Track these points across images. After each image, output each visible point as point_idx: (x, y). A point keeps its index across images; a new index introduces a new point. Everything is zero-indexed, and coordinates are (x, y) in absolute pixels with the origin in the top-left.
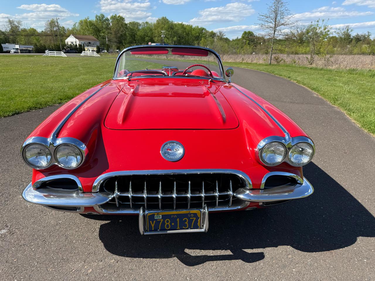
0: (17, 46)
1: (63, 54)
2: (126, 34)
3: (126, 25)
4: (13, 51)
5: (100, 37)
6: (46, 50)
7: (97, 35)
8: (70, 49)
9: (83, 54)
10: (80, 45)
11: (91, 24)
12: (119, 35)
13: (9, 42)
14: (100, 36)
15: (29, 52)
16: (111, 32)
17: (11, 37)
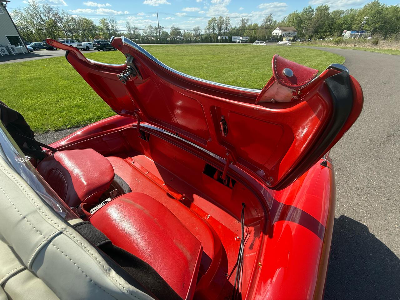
0: (241, 38)
1: (264, 44)
2: (325, 23)
3: (328, 14)
4: (238, 41)
5: (300, 28)
6: (256, 40)
7: (298, 26)
8: (272, 39)
9: (279, 43)
10: (281, 36)
11: (298, 16)
12: (317, 25)
13: (238, 35)
14: (301, 26)
15: (246, 41)
16: (312, 22)
17: (240, 31)
